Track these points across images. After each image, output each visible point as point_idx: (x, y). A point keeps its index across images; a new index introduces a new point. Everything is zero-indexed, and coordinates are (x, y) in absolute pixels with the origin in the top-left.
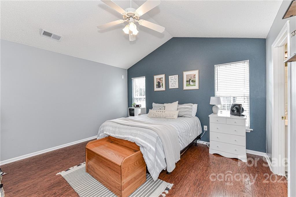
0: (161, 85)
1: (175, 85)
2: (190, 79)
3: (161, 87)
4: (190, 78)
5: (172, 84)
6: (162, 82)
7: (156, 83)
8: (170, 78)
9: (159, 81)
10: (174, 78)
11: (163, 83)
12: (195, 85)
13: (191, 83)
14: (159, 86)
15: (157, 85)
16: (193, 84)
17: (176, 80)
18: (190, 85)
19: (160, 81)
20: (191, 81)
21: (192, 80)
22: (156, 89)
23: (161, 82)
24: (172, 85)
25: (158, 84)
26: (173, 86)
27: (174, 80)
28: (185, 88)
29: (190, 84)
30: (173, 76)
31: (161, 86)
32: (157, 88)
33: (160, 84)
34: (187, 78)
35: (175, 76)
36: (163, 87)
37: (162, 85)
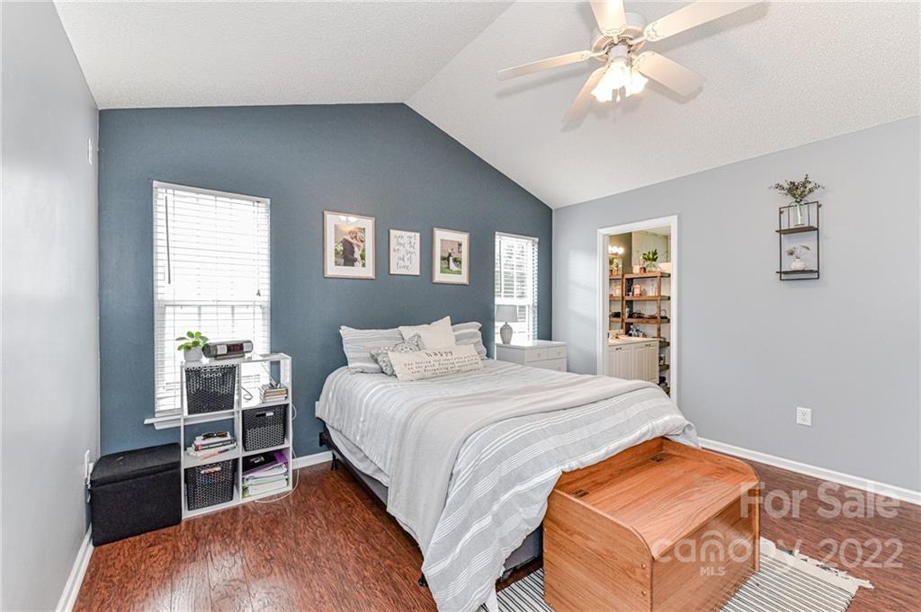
0: (357, 255)
1: (407, 263)
2: (450, 255)
3: (358, 264)
4: (450, 251)
5: (400, 259)
6: (361, 244)
7: (332, 246)
8: (396, 237)
9: (348, 238)
10: (406, 240)
11: (364, 250)
12: (459, 273)
13: (453, 266)
14: (347, 257)
15: (337, 253)
16: (457, 269)
17: (413, 247)
18: (447, 270)
19: (353, 241)
20: (451, 258)
21: (454, 256)
22: (333, 269)
23: (359, 246)
24: (401, 263)
25: (344, 252)
26: (404, 267)
27: (408, 247)
28: (439, 277)
29: (449, 268)
30: (406, 234)
31: (356, 260)
32: (337, 264)
33: (353, 252)
34: (442, 247)
35: (412, 234)
36: (364, 265)
37: (363, 257)
